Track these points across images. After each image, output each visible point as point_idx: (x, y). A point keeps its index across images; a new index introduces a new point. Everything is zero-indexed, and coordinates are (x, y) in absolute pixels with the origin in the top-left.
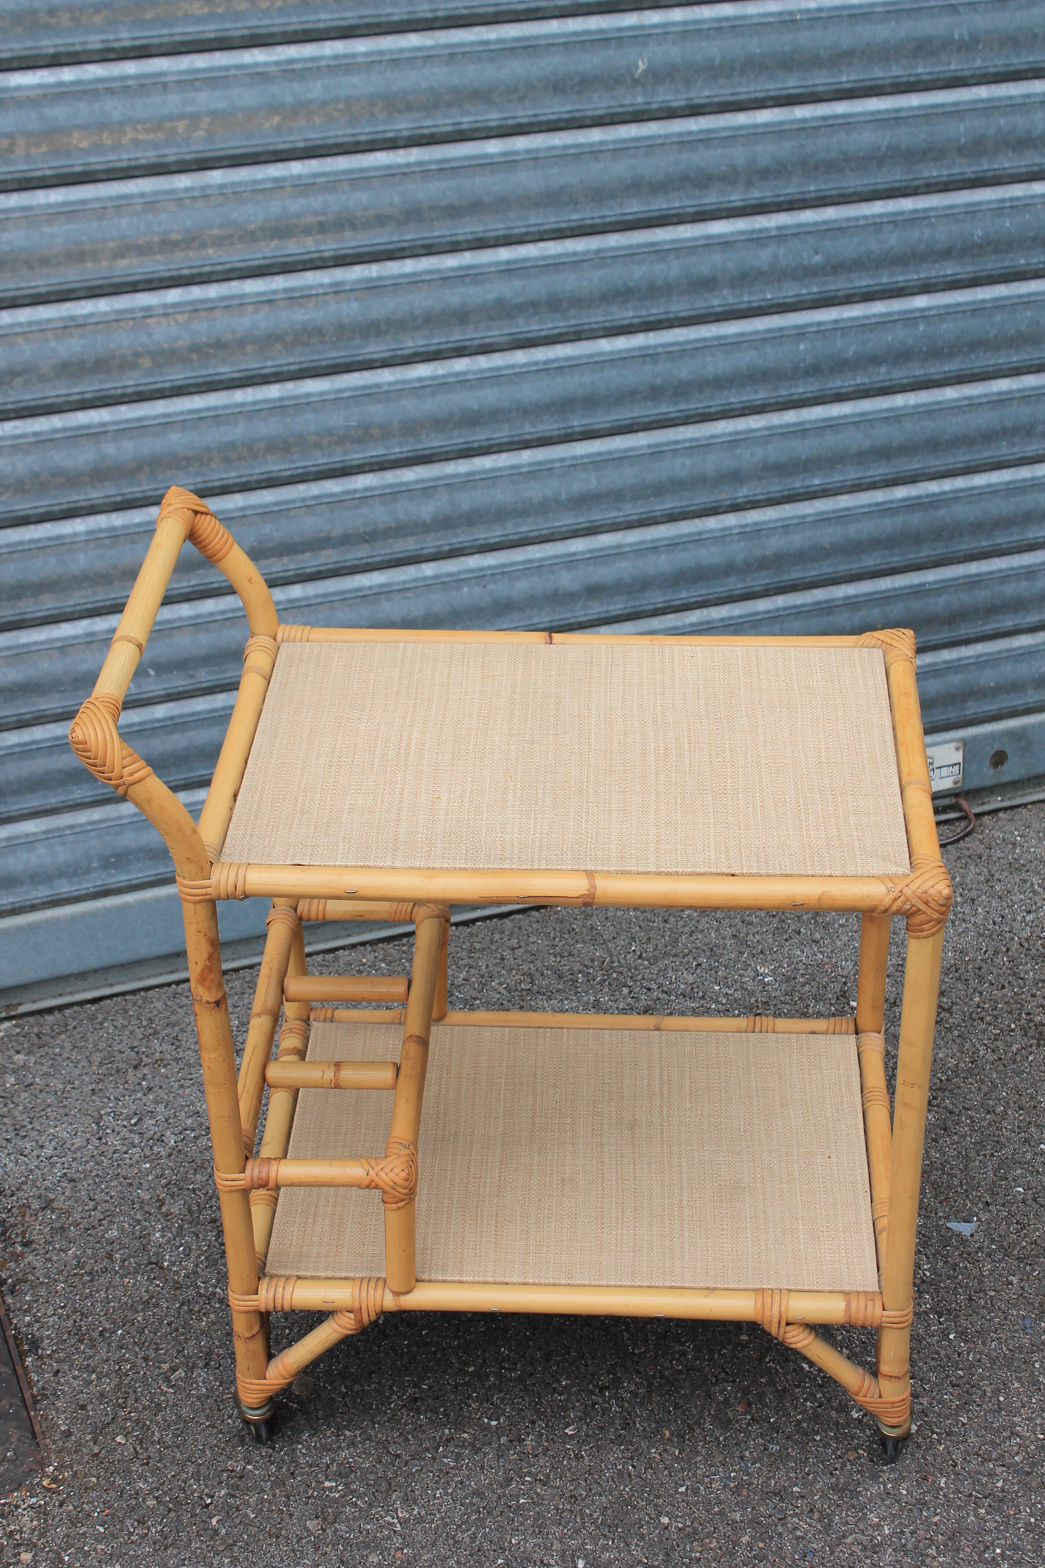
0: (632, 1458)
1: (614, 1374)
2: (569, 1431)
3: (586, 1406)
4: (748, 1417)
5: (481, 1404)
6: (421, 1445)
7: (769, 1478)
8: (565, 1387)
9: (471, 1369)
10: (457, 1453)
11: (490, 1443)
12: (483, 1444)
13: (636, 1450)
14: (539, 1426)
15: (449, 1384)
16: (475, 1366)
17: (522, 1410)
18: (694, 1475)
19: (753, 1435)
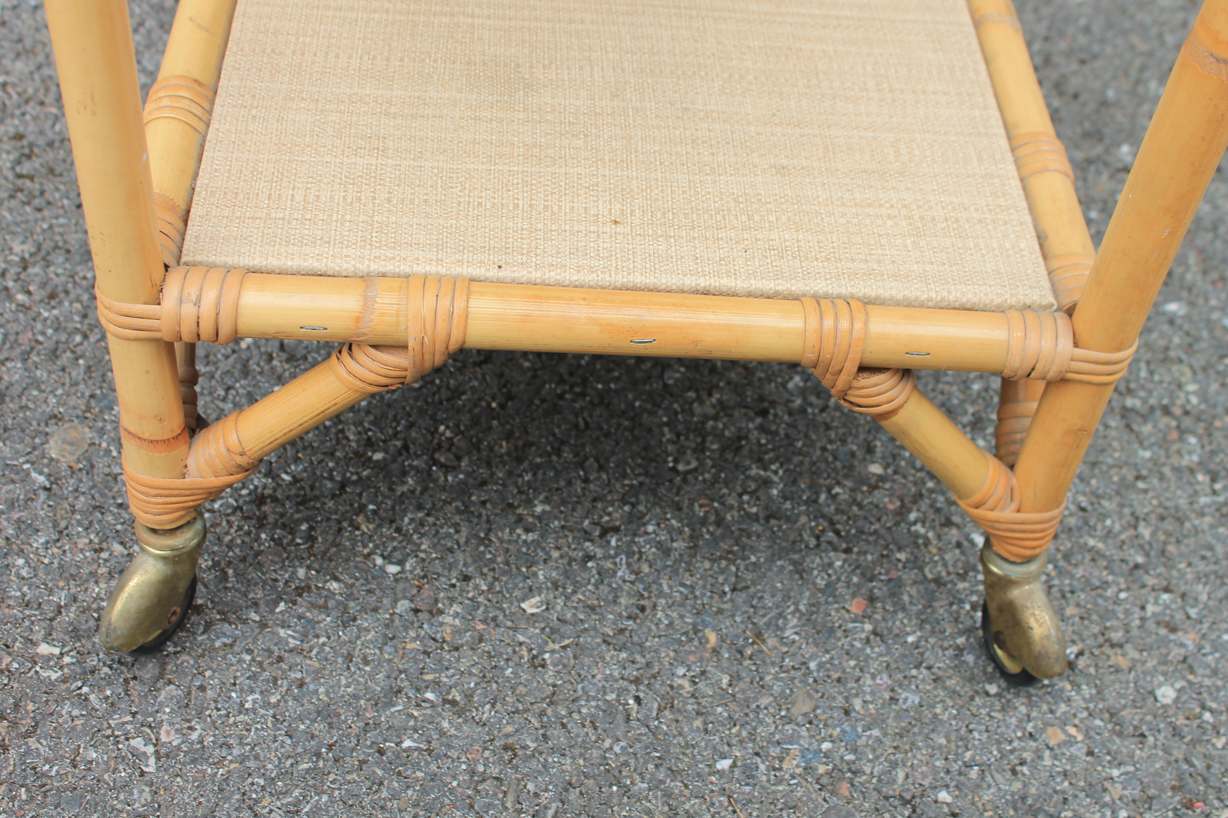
0: (637, 681)
1: (633, 506)
2: (530, 606)
3: (571, 560)
4: (868, 627)
5: (380, 526)
6: (245, 595)
7: (894, 765)
8: (539, 518)
9: (378, 456)
10: (310, 621)
11: (375, 610)
12: (364, 610)
13: (648, 665)
14: (476, 587)
15: (331, 478)
16: (386, 451)
17: (451, 550)
18: (752, 736)
19: (874, 666)
